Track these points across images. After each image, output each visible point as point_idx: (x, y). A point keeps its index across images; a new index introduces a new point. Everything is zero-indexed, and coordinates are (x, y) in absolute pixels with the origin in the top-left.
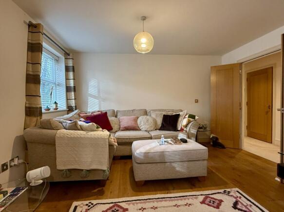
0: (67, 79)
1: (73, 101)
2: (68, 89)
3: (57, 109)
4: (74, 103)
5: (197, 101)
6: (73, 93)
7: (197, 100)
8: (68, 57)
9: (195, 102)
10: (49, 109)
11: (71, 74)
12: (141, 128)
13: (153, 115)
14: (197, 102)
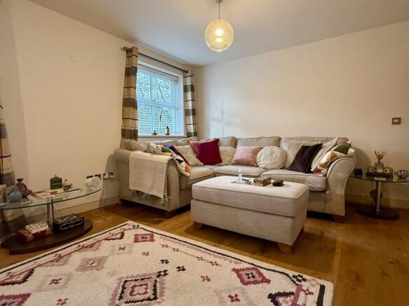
0: (186, 101)
1: (192, 126)
2: (187, 113)
3: (168, 134)
4: (192, 128)
5: (397, 121)
6: (191, 117)
7: (400, 119)
8: (187, 75)
9: (393, 123)
10: (156, 134)
11: (189, 95)
12: (258, 164)
13: (284, 146)
14: (399, 123)
